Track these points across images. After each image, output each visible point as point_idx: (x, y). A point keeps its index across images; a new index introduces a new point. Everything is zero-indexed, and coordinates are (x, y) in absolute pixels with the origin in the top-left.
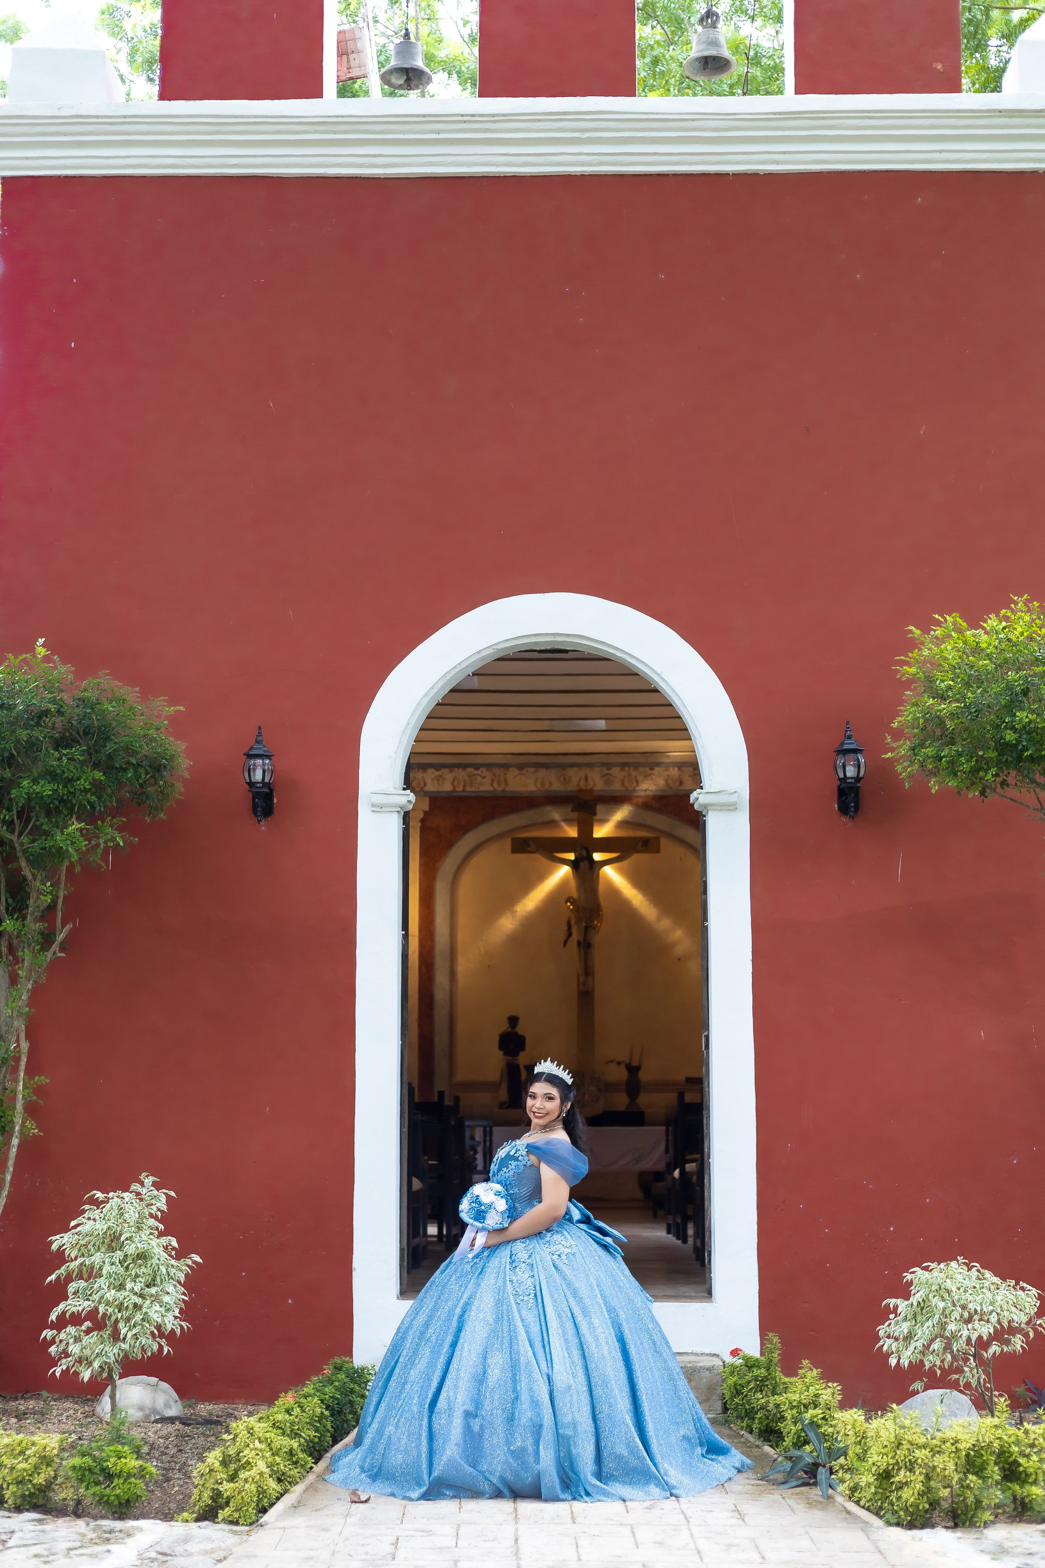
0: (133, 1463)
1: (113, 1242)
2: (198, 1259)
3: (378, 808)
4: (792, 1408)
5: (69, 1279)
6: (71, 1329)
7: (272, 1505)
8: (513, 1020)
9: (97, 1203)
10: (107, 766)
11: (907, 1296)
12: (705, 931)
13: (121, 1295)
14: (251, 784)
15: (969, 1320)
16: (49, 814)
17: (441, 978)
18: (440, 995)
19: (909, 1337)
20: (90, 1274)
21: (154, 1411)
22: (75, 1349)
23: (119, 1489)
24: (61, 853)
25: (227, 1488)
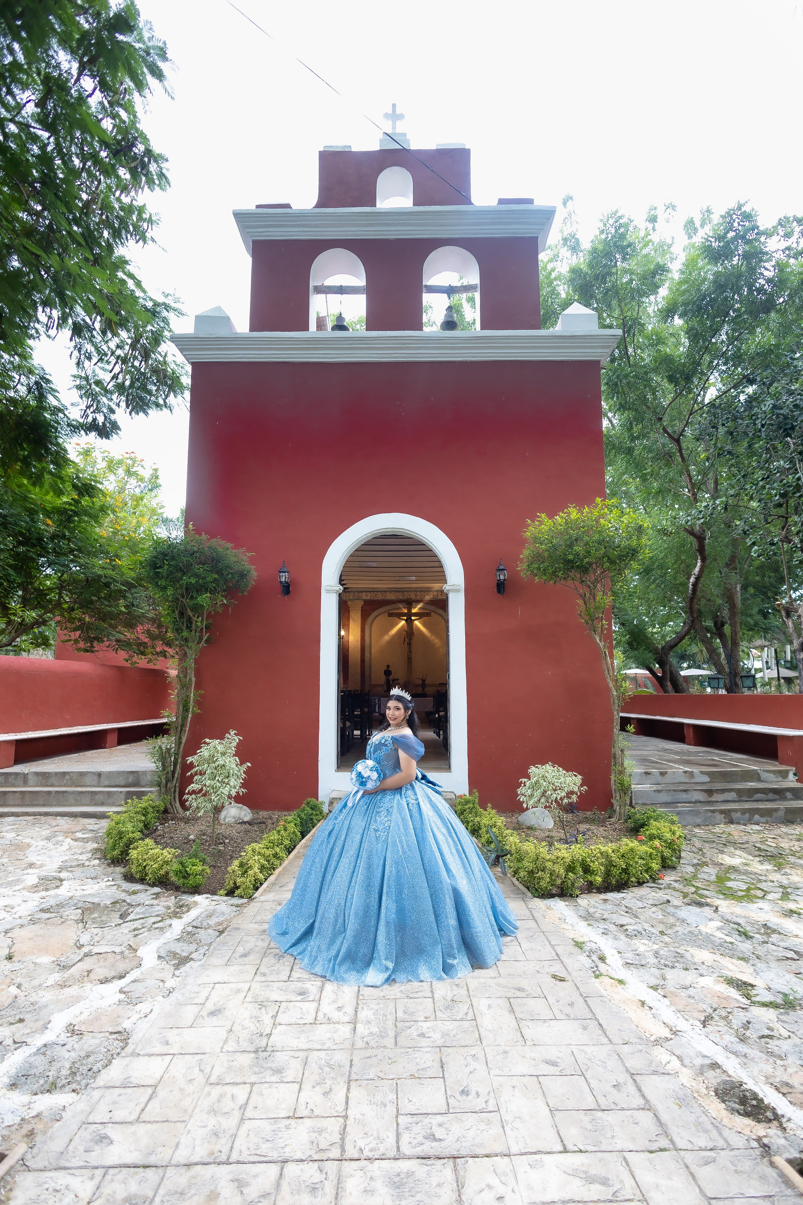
0: (200, 868)
1: (211, 759)
2: (249, 765)
3: (328, 591)
4: (485, 826)
5: (196, 774)
6: (194, 796)
7: (261, 884)
8: (388, 666)
9: (208, 744)
10: (220, 572)
11: (529, 778)
12: (448, 636)
13: (212, 782)
14: (281, 582)
15: (555, 790)
16: (198, 591)
17: (367, 653)
18: (367, 659)
19: (531, 796)
20: (202, 773)
21: (240, 819)
22: (195, 804)
23: (191, 881)
24: (202, 606)
25: (239, 880)
